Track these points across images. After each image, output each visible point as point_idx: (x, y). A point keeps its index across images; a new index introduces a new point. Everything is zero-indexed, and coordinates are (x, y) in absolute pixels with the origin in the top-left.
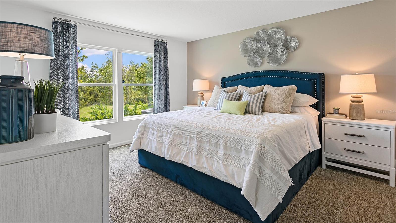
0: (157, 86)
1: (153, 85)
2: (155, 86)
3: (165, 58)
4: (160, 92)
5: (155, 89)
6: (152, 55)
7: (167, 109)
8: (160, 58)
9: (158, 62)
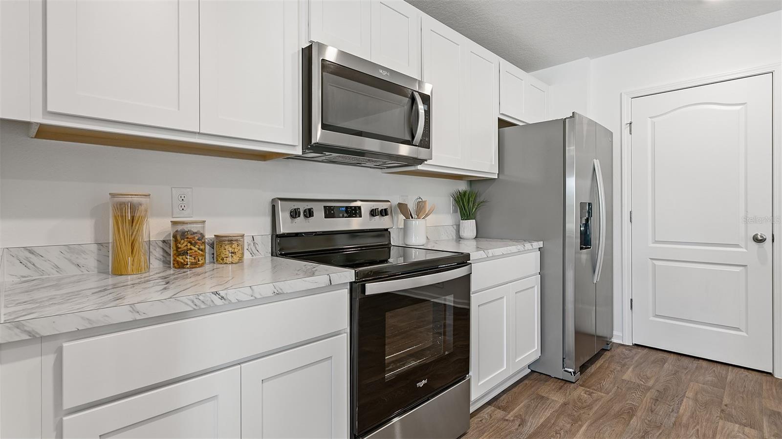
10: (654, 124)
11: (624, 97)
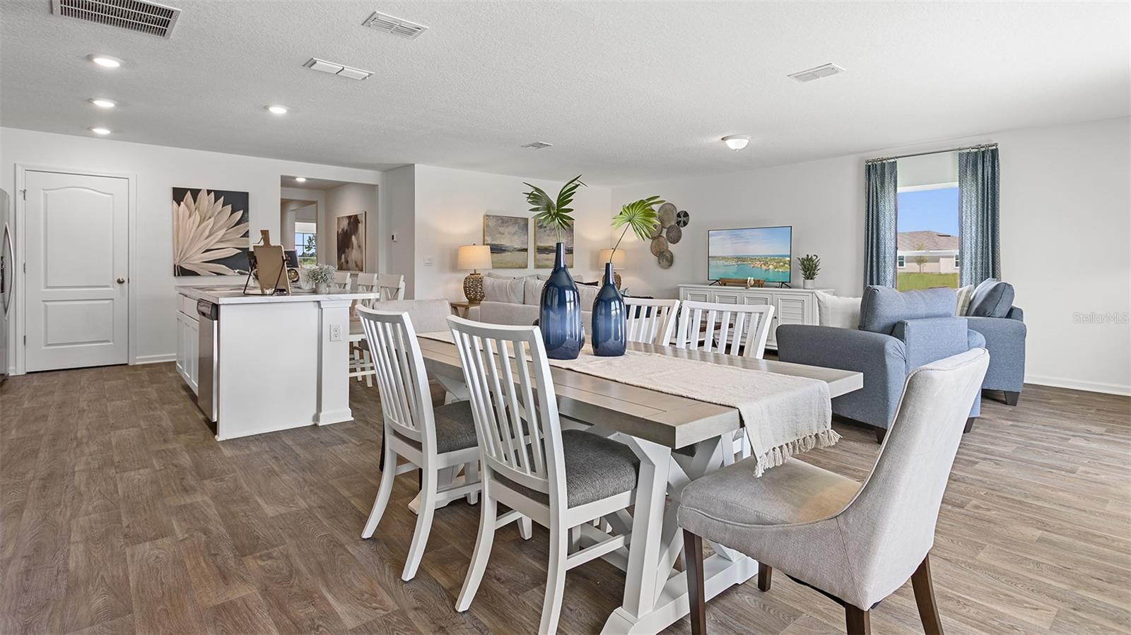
10: (46, 195)
11: (19, 168)
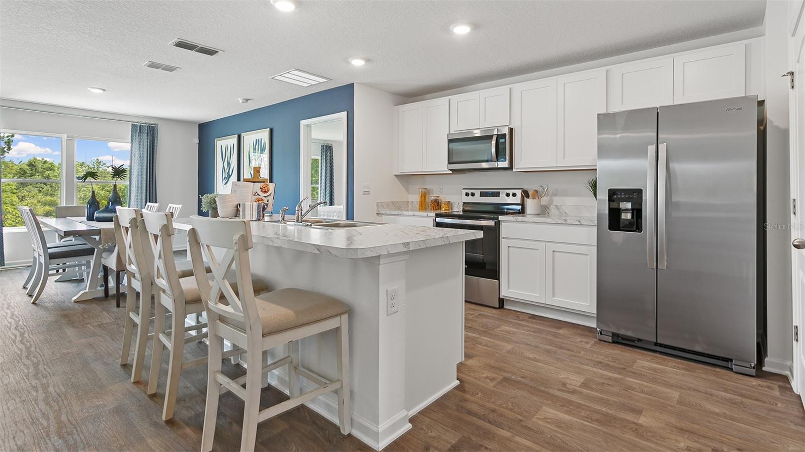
0: (323, 187)
1: (319, 186)
2: (321, 187)
3: (331, 160)
4: (325, 192)
5: (321, 190)
6: (319, 158)
7: (331, 204)
8: (326, 161)
9: (325, 168)
